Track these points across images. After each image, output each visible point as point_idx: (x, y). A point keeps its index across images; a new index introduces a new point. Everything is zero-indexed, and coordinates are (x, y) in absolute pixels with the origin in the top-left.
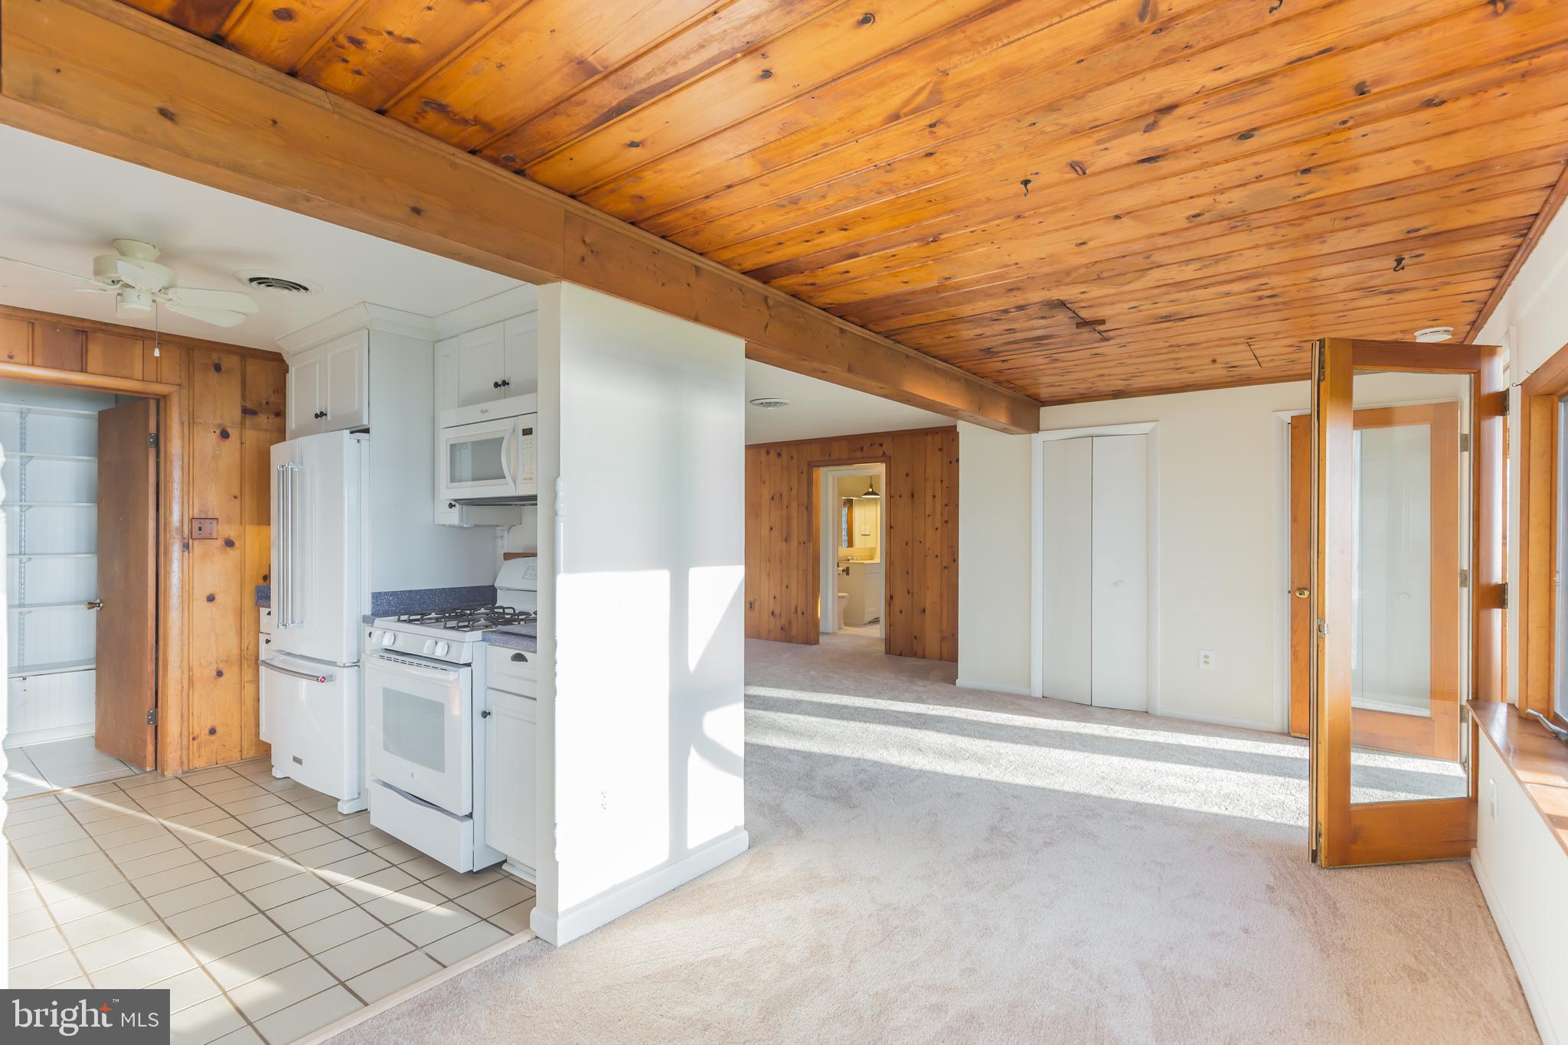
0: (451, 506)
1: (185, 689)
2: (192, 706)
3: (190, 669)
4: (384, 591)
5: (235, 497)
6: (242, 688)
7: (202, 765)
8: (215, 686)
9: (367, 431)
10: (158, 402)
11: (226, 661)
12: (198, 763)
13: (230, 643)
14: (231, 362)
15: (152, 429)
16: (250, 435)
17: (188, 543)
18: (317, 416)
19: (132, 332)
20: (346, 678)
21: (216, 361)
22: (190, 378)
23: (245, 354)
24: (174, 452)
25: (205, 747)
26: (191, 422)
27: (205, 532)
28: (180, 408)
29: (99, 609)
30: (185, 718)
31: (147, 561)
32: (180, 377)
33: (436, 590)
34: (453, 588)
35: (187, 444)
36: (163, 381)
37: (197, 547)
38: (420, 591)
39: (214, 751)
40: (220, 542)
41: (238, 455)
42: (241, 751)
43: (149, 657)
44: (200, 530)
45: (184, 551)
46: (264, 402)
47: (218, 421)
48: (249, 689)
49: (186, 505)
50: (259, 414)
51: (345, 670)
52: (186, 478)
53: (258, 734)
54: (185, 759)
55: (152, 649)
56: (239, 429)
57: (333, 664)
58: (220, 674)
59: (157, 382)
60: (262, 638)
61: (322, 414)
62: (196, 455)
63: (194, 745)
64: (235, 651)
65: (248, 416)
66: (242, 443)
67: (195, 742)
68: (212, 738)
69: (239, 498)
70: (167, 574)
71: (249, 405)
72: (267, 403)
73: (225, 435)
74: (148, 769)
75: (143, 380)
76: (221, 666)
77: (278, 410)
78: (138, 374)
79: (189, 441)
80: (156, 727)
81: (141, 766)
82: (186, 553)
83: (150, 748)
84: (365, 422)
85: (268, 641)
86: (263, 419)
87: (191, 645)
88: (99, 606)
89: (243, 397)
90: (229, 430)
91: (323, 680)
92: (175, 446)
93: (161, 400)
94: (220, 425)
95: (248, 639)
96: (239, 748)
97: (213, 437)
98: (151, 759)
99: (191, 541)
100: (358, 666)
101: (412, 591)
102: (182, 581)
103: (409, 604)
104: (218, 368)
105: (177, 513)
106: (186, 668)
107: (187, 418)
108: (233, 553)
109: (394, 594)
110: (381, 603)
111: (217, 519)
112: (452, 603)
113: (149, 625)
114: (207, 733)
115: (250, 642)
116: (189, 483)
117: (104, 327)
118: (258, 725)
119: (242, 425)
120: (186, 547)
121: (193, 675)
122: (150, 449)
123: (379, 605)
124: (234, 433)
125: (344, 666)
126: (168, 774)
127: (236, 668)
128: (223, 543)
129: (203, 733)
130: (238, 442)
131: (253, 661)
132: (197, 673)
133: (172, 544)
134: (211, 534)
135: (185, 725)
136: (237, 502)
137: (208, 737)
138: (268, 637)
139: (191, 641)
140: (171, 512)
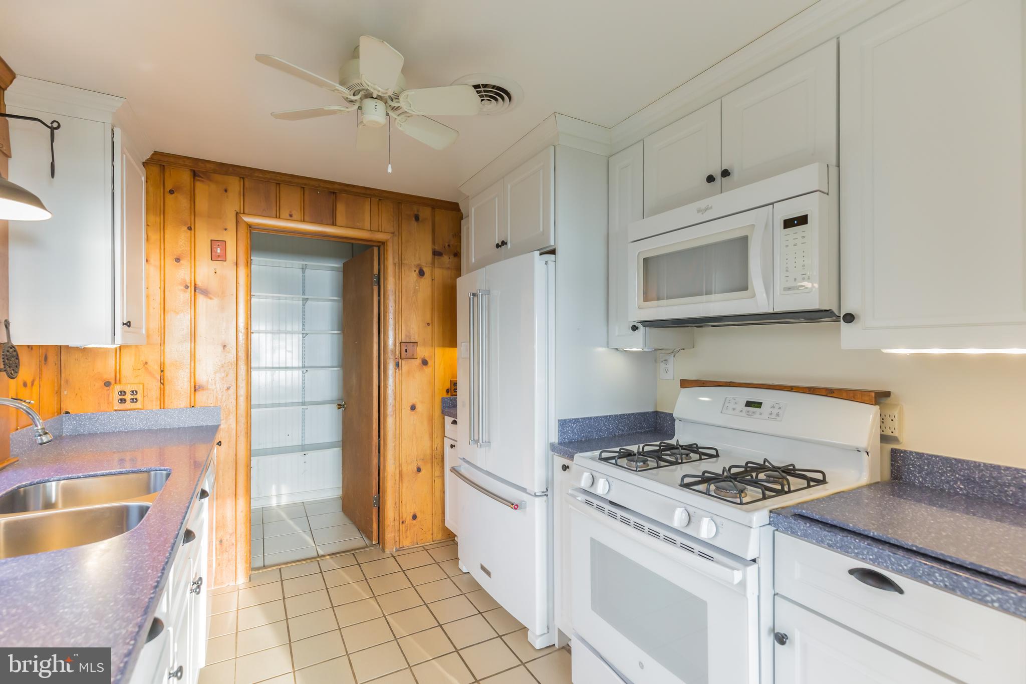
0: (635, 328)
1: (397, 482)
2: (402, 495)
3: (400, 465)
4: (569, 418)
5: (428, 324)
6: (433, 481)
7: (408, 545)
8: (416, 480)
9: (553, 252)
10: (379, 247)
11: (423, 460)
12: (406, 543)
13: (425, 445)
14: (425, 213)
15: (376, 271)
16: (438, 272)
17: (399, 362)
18: (498, 246)
19: (363, 191)
20: (537, 508)
21: (416, 213)
22: (399, 226)
23: (436, 205)
24: (389, 288)
25: (410, 529)
26: (400, 264)
27: (409, 354)
28: (393, 252)
29: (343, 409)
30: (397, 505)
31: (373, 376)
32: (393, 227)
33: (610, 416)
34: (624, 415)
35: (398, 282)
36: (383, 230)
37: (404, 364)
38: (597, 417)
39: (416, 533)
40: (419, 361)
41: (430, 289)
42: (432, 534)
43: (374, 454)
44: (406, 352)
45: (396, 369)
46: (447, 245)
47: (418, 262)
48: (438, 482)
49: (397, 331)
50: (443, 255)
51: (537, 499)
52: (397, 310)
53: (443, 521)
54: (397, 539)
55: (376, 446)
56: (431, 268)
57: (524, 490)
58: (419, 470)
59: (379, 231)
60: (448, 443)
61: (504, 243)
62: (404, 290)
63: (403, 527)
64: (429, 452)
65: (436, 257)
66: (433, 280)
67: (403, 525)
68: (414, 522)
69: (431, 326)
70: (386, 387)
71: (436, 248)
72: (449, 246)
73: (421, 273)
74: (374, 543)
75: (370, 230)
76: (420, 464)
77: (455, 251)
78: (367, 225)
79: (399, 277)
80: (379, 508)
81: (370, 538)
82: (397, 370)
83: (375, 526)
84: (552, 243)
85: (452, 446)
86: (446, 259)
87: (400, 445)
88: (344, 407)
89: (434, 243)
90: (425, 269)
91: (516, 507)
92: (390, 284)
93: (382, 245)
94: (418, 265)
95: (437, 442)
96: (431, 532)
97: (414, 275)
98: (375, 535)
99: (400, 360)
100: (547, 495)
101: (591, 418)
102: (395, 394)
103: (589, 432)
104: (417, 218)
105: (392, 338)
106: (397, 465)
107: (397, 260)
108: (428, 370)
109: (576, 421)
110: (567, 431)
111: (417, 342)
112: (623, 431)
113: (374, 428)
114: (411, 518)
115: (438, 444)
116: (399, 313)
117: (346, 188)
118: (443, 513)
119: (433, 263)
120: (397, 365)
121: (402, 470)
122: (374, 287)
123: (565, 433)
124: (427, 270)
125: (535, 495)
126: (387, 551)
127: (429, 465)
128: (421, 362)
129: (408, 518)
130: (430, 280)
131: (440, 460)
132: (404, 469)
133: (389, 363)
134: (413, 355)
135: (397, 511)
136: (430, 328)
137: (412, 522)
138: (453, 443)
139: (400, 443)
140: (388, 337)
